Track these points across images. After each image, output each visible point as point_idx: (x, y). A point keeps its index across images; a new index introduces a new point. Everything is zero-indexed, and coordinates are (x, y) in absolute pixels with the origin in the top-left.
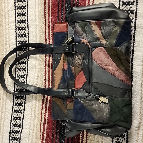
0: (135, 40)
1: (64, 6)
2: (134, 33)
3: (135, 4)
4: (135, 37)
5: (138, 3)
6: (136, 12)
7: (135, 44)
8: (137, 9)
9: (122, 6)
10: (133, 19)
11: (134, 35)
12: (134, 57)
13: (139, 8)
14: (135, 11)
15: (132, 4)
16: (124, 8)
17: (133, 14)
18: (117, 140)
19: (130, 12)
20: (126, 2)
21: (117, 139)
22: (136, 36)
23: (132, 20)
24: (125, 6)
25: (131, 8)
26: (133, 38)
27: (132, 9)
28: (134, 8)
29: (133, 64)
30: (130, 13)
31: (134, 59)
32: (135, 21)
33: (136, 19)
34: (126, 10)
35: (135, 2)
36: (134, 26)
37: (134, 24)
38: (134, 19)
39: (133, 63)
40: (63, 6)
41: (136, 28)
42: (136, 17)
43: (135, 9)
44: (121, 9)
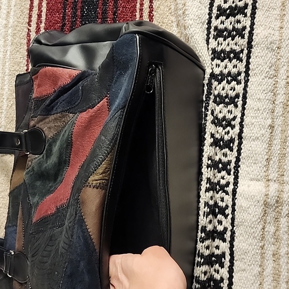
0: (247, 108)
1: (79, 13)
3: (249, 11)
4: (247, 100)
5: (256, 8)
6: (251, 33)
7: (245, 117)
8: (253, 24)
9: (217, 18)
10: (242, 51)
11: (243, 94)
12: (242, 154)
13: (259, 24)
14: (248, 29)
15: (242, 10)
16: (222, 22)
17: (243, 37)
19: (235, 33)
20: (227, 9)
22: (248, 97)
23: (241, 55)
24: (225, 17)
25: (239, 22)
26: (241, 102)
27: (239, 26)
28: (246, 22)
29: (238, 172)
30: (236, 36)
31: (241, 160)
32: (249, 57)
33: (249, 52)
34: (226, 29)
35: (250, 7)
36: (244, 70)
37: (244, 66)
38: (246, 52)
39: (240, 171)
40: (75, 13)
41: (251, 74)
42: (250, 46)
43: (248, 24)
44: (214, 25)
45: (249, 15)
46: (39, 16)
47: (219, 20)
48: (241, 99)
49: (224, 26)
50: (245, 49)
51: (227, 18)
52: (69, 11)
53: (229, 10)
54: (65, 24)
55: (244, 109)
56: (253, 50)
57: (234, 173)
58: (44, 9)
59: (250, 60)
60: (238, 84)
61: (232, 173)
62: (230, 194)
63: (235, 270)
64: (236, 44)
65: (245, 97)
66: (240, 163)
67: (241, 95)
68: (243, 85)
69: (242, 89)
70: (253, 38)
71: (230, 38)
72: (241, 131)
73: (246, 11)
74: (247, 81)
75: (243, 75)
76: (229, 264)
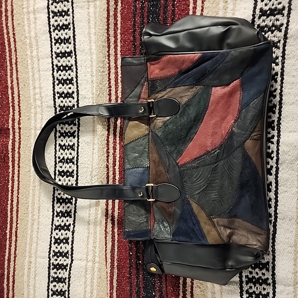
0: (285, 83)
2: (281, 69)
3: (285, 12)
4: (284, 77)
5: (291, 9)
6: (287, 28)
7: (283, 89)
8: (288, 21)
9: (259, 18)
10: (279, 41)
11: (281, 72)
12: (282, 115)
13: (293, 21)
14: (285, 25)
15: (280, 12)
16: (264, 21)
18: (249, 274)
19: (274, 28)
20: (268, 11)
21: (250, 271)
22: (285, 75)
23: (278, 44)
24: (265, 17)
25: (277, 20)
26: (280, 78)
27: (278, 23)
28: (283, 20)
29: (280, 128)
30: (275, 30)
31: (282, 119)
32: (284, 45)
33: (285, 42)
34: (266, 26)
35: (287, 9)
36: (281, 55)
37: (281, 52)
38: (282, 42)
39: (281, 127)
41: (286, 58)
42: (285, 37)
43: (285, 22)
44: (257, 24)
45: (285, 15)
46: (116, 24)
47: (261, 19)
48: (279, 76)
49: (265, 23)
50: (282, 39)
51: (267, 17)
52: (138, 19)
53: (269, 11)
54: (136, 30)
55: (282, 83)
56: (287, 40)
57: (277, 128)
58: (119, 19)
59: (286, 48)
60: (276, 65)
61: (276, 129)
62: (275, 143)
63: (279, 193)
64: (274, 37)
65: (282, 75)
66: (281, 121)
67: (279, 74)
68: (280, 66)
69: (280, 69)
70: (288, 31)
71: (270, 32)
72: (281, 99)
73: (283, 12)
74: (283, 63)
75: (280, 59)
76: (275, 189)
